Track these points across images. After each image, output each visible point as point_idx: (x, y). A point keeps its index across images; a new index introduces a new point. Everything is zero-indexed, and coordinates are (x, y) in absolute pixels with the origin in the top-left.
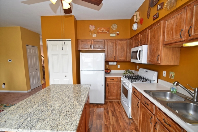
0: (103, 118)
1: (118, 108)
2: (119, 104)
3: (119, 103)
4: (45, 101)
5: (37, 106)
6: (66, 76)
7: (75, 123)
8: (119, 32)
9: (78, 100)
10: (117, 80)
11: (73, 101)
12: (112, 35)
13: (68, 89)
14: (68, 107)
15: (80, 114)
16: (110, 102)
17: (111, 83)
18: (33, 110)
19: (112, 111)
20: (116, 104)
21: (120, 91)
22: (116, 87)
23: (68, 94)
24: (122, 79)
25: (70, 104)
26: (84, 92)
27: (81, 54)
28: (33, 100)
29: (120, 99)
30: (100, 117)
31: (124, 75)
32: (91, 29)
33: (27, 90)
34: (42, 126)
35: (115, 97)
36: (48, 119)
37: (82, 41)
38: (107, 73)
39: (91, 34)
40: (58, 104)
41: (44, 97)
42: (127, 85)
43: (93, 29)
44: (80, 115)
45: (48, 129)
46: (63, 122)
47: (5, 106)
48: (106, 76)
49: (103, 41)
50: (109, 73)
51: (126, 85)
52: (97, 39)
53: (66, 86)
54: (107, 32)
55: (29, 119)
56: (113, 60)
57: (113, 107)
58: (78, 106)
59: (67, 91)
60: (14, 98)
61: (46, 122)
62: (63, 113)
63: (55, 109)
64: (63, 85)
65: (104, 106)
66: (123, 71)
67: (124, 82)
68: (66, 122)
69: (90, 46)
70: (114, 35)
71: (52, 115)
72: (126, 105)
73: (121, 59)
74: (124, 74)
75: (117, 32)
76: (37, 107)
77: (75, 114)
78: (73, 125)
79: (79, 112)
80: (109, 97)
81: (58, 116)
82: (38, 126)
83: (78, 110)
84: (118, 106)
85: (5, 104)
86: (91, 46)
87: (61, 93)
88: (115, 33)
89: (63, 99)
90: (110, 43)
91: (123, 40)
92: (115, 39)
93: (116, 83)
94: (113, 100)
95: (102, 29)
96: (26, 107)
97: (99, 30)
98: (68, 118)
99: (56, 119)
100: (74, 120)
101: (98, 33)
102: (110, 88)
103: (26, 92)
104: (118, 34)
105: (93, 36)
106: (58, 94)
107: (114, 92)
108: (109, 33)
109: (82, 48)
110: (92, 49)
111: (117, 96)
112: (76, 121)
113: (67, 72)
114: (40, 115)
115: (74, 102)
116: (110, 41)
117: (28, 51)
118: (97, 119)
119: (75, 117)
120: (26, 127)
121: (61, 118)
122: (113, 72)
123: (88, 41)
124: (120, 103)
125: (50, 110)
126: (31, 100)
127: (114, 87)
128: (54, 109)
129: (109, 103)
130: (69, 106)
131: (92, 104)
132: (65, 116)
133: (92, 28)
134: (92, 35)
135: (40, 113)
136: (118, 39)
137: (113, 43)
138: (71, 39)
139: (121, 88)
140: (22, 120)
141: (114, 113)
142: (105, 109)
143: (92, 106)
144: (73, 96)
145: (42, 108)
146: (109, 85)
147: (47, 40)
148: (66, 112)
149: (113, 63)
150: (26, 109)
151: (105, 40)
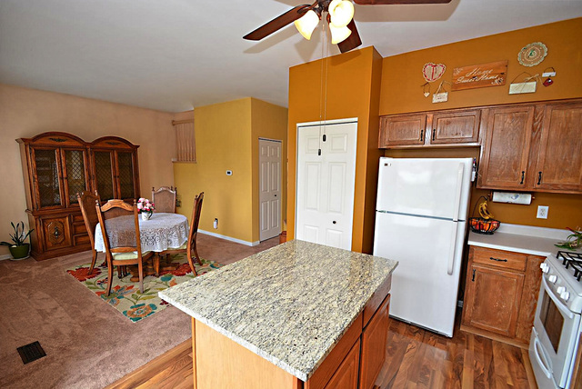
0: (432, 383)
1: (510, 371)
2: (518, 357)
3: (520, 357)
4: (268, 276)
5: (250, 282)
6: (334, 222)
7: (313, 354)
8: (553, 74)
9: (341, 298)
10: (520, 264)
11: (328, 295)
12: (514, 88)
13: (328, 261)
14: (310, 308)
15: (334, 337)
16: (478, 339)
17: (490, 273)
18: (240, 289)
19: (477, 372)
20: (504, 355)
21: (533, 312)
22: (513, 291)
23: (322, 274)
24: (544, 267)
25: (317, 302)
26: (368, 281)
27: (383, 161)
28: (247, 269)
29: (527, 343)
30: (423, 375)
31: (562, 249)
32: (429, 76)
33: (253, 241)
34: (246, 331)
35: (505, 330)
36: (261, 320)
37: (394, 119)
38: (480, 233)
39: (427, 95)
40: (291, 293)
41: (270, 267)
42: (564, 296)
43: (436, 76)
44: (332, 341)
45: (255, 342)
46: (288, 339)
47: (212, 266)
48: (470, 243)
49: (475, 113)
50: (491, 233)
51: (558, 296)
52: (451, 111)
53: (326, 251)
54: (493, 80)
55: (229, 306)
56: (516, 184)
57: (488, 364)
58: (335, 314)
59: (324, 264)
60: (228, 252)
61: (255, 324)
62: (293, 318)
63: (282, 303)
64: (319, 245)
65: (449, 344)
66: (563, 235)
67: (552, 279)
68: (293, 343)
69: (419, 136)
70: (531, 87)
71: (271, 313)
72: (549, 375)
73: (555, 181)
74: (566, 245)
75: (546, 75)
76: (250, 287)
77: (320, 332)
78: (306, 355)
79: (331, 332)
80: (477, 320)
81: (282, 322)
82: (240, 328)
83: (333, 324)
84: (509, 366)
85: (212, 262)
86: (423, 136)
87: (307, 268)
88: (533, 80)
89: (306, 282)
90: (505, 121)
91: (574, 103)
92: (534, 104)
93: (515, 277)
94: (495, 339)
95: (474, 72)
96: (232, 279)
97: (458, 76)
98: (300, 335)
99: (276, 326)
100: (313, 347)
101: (456, 87)
102: (486, 288)
103: (250, 244)
104: (547, 82)
105: (435, 100)
106: (301, 267)
107: (499, 310)
108: (505, 83)
109: (392, 143)
110: (427, 144)
111: (514, 324)
112: (316, 351)
113: (339, 212)
114: (250, 305)
115: (331, 300)
116: (508, 110)
117: (262, 151)
118: (412, 377)
119: (319, 339)
120: (220, 322)
121: (286, 329)
122: (507, 229)
123: (414, 117)
124: (524, 358)
125: (271, 301)
126: (245, 267)
127: (505, 287)
128: (278, 302)
129: (472, 341)
130: (314, 306)
131: (407, 324)
132: (296, 326)
133: (432, 72)
134: (431, 97)
135: (251, 301)
136: (548, 103)
137: (524, 117)
138: (356, 119)
139: (536, 298)
140: (219, 305)
141: (486, 383)
142: (450, 358)
143: (403, 329)
144: (333, 283)
145: (258, 291)
146: (479, 276)
147: (298, 125)
148: (301, 318)
149: (513, 195)
150: (231, 283)
151: (485, 112)
